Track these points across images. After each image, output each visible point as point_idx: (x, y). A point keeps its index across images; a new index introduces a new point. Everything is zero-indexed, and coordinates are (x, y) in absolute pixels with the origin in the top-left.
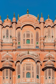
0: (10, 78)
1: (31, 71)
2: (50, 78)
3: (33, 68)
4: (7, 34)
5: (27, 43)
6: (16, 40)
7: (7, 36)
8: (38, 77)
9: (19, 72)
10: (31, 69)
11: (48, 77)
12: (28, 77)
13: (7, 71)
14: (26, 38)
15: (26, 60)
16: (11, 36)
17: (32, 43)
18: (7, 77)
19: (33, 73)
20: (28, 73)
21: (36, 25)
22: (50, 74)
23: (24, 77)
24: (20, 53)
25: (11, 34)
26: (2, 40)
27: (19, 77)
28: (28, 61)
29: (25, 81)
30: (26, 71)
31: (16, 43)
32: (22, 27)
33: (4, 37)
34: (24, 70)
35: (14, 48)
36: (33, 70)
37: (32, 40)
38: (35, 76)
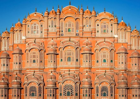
0: (55, 62)
1: (71, 56)
2: (87, 61)
3: (73, 53)
4: (52, 24)
5: (68, 31)
6: (60, 29)
7: (52, 26)
8: (77, 60)
9: (62, 57)
10: (72, 54)
11: (85, 60)
12: (69, 61)
13: (51, 56)
14: (68, 27)
15: (67, 47)
16: (55, 26)
17: (73, 31)
18: (52, 61)
19: (73, 57)
20: (69, 57)
21: (76, 16)
22: (87, 58)
23: (65, 60)
24: (63, 40)
25: (55, 24)
26: (48, 29)
27: (62, 60)
28: (68, 48)
29: (66, 64)
30: (67, 56)
31: (60, 31)
32: (64, 18)
33: (50, 26)
34: (66, 55)
35: (58, 36)
36: (73, 55)
37: (73, 29)
38: (75, 60)
